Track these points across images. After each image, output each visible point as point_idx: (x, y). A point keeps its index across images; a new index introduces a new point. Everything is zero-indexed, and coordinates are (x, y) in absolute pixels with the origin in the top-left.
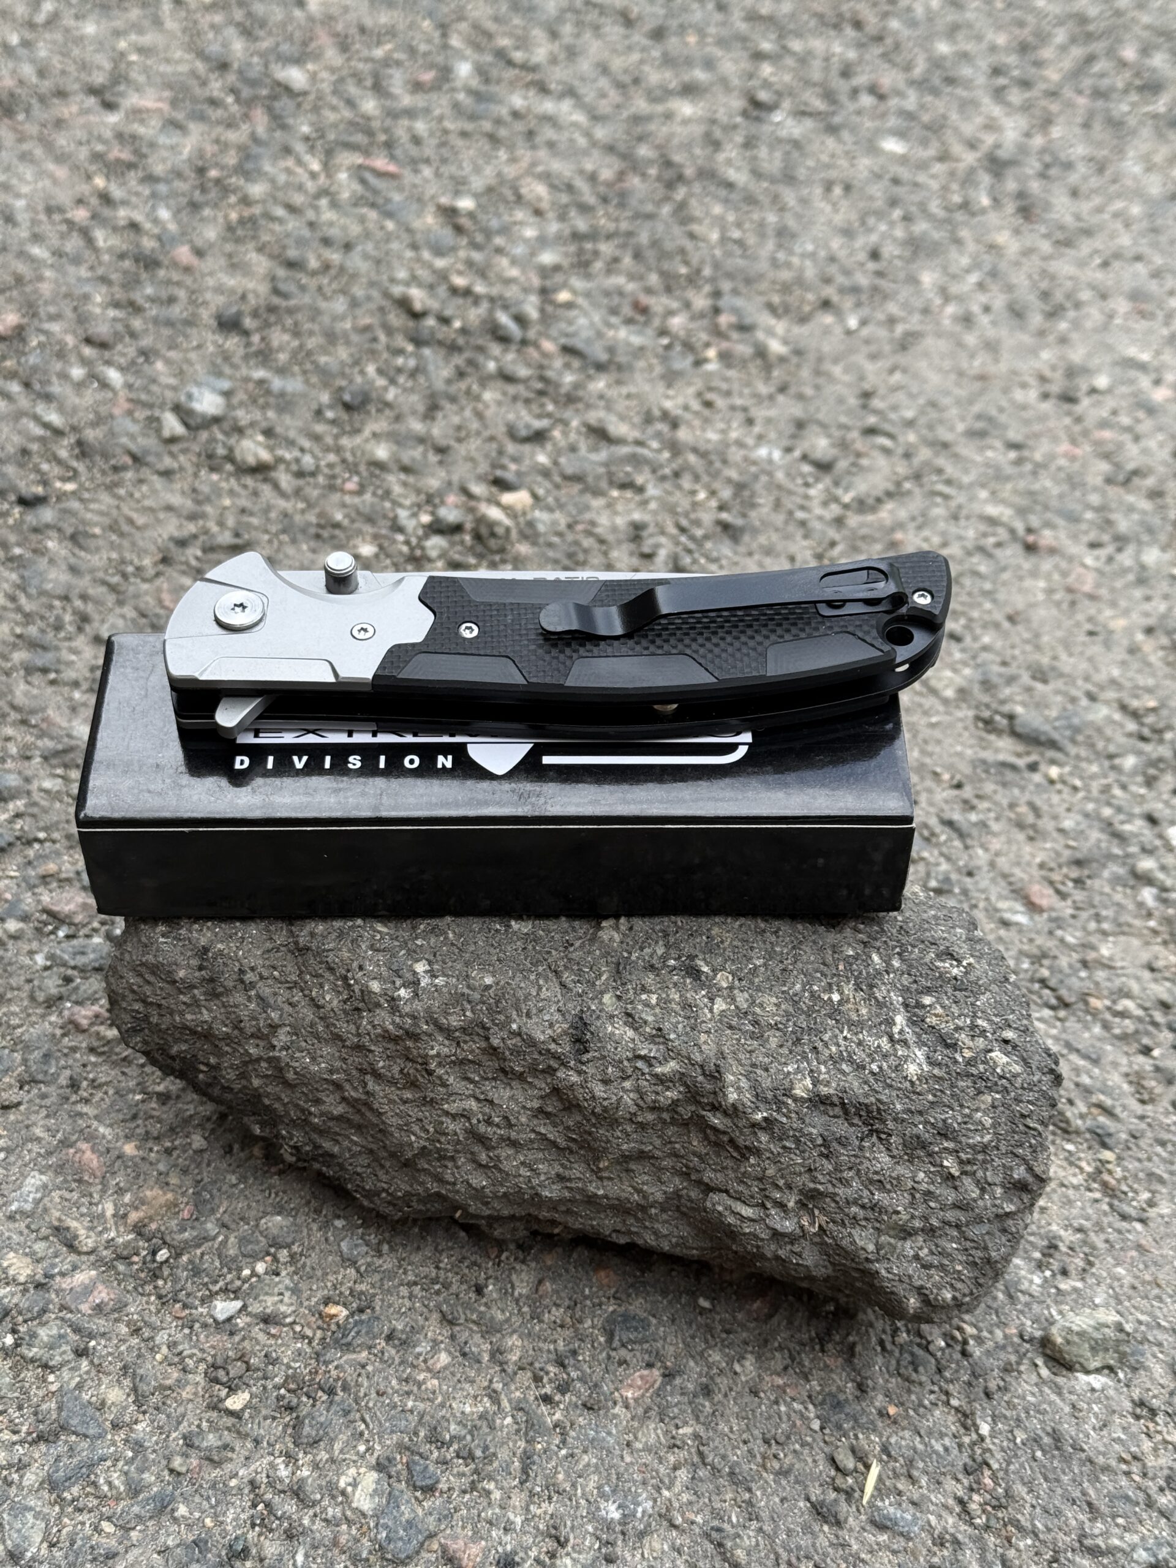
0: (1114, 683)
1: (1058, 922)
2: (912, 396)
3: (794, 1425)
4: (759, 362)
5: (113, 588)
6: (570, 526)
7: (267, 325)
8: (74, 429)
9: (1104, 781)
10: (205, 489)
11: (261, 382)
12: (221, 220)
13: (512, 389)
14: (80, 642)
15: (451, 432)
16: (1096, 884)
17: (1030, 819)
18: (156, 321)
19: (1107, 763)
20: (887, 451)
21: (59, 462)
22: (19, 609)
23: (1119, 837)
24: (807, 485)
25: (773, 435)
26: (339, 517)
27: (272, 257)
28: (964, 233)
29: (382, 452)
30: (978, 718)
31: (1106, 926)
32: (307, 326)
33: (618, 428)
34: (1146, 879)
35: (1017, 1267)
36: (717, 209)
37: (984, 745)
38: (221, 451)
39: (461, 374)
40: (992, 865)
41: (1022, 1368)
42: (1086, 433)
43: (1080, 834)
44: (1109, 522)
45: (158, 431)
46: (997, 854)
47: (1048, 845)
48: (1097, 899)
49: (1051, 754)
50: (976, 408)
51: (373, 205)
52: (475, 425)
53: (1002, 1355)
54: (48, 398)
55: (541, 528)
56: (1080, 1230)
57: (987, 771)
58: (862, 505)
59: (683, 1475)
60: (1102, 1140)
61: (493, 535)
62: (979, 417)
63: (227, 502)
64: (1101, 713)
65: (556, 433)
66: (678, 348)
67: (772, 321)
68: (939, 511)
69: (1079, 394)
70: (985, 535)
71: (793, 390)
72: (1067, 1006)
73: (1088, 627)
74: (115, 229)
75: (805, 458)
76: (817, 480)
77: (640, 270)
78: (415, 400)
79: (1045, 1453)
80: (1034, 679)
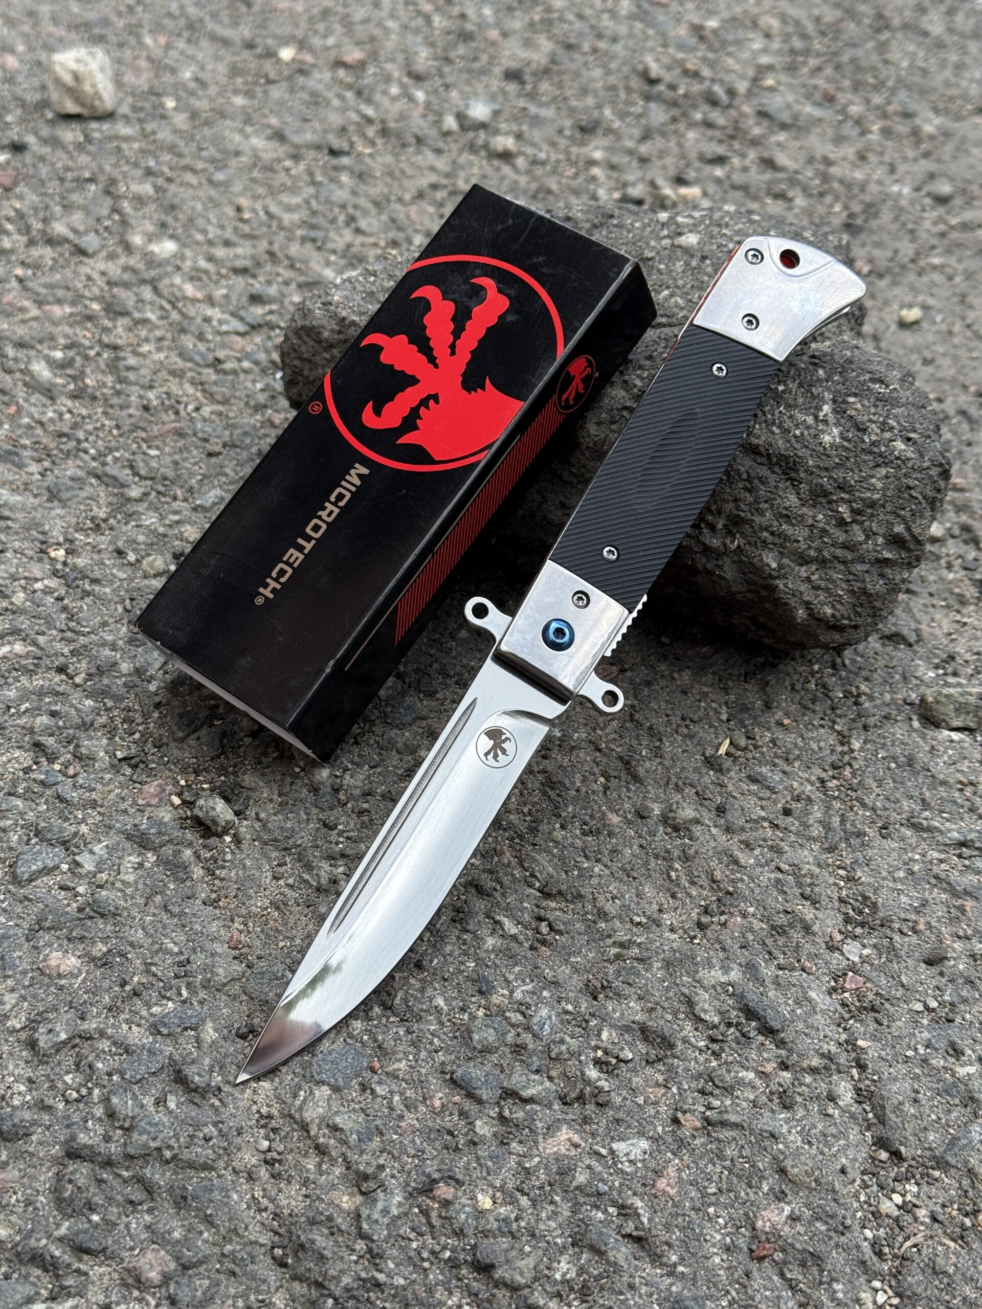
3: (708, 715)
4: (912, 138)
5: (377, 204)
7: (540, 80)
8: (383, 122)
10: (462, 162)
11: (525, 109)
12: (527, 19)
13: (709, 133)
14: (345, 230)
15: (655, 153)
18: (461, 70)
21: (365, 137)
22: (310, 208)
24: (923, 210)
25: (908, 181)
26: (554, 187)
27: (557, 42)
29: (598, 155)
32: (569, 83)
33: (782, 159)
35: (918, 665)
36: (911, 48)
38: (480, 144)
39: (674, 120)
41: (899, 718)
45: (440, 128)
51: (642, 21)
52: (675, 150)
53: (886, 709)
54: (369, 101)
58: (965, 227)
63: (476, 171)
65: (736, 161)
66: (850, 124)
67: (933, 117)
71: (934, 157)
74: (450, 17)
75: (929, 195)
76: (933, 208)
77: (838, 77)
78: (636, 132)
79: (898, 766)
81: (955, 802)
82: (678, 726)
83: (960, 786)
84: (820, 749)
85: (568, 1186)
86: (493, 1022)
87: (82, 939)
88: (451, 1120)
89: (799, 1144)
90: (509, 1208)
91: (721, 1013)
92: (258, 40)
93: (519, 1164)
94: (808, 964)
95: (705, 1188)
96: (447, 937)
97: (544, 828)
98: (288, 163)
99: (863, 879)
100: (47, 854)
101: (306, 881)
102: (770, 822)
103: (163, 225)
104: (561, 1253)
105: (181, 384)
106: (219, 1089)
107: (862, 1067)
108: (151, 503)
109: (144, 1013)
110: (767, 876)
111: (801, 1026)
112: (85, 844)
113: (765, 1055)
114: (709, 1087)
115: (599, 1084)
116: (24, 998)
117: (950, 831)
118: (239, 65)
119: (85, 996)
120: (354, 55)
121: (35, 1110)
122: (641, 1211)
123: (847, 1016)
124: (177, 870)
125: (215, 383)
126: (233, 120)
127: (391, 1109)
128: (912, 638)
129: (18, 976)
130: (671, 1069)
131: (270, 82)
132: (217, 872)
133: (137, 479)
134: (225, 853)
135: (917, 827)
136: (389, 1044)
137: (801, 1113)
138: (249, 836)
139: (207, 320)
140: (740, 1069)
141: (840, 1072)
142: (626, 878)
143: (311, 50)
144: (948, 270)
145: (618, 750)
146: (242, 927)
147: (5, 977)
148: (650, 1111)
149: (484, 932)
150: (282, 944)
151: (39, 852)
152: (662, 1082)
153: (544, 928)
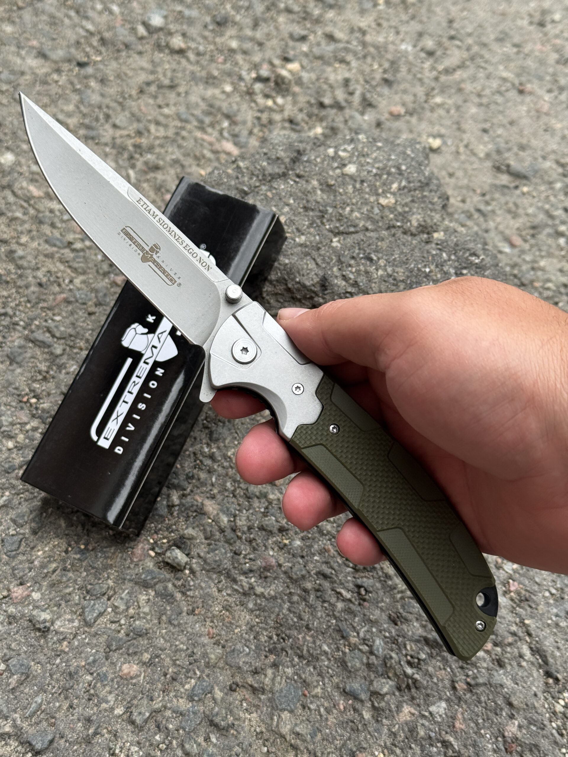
0: (554, 152)
1: (523, 252)
2: (471, 22)
4: (401, 6)
5: (120, 104)
6: (318, 79)
8: (99, 33)
9: (547, 194)
10: (157, 60)
11: (180, 12)
13: (291, 16)
14: (107, 126)
15: (264, 37)
16: (540, 236)
17: (514, 208)
19: (547, 186)
20: (459, 47)
21: (94, 47)
22: (81, 112)
23: (552, 217)
24: (422, 62)
25: (408, 40)
26: (216, 73)
29: (234, 44)
30: (494, 166)
31: (543, 253)
33: (339, 35)
34: (561, 234)
37: (496, 177)
38: (163, 44)
39: (268, 9)
40: (496, 228)
42: (548, 41)
43: (535, 216)
44: (556, 81)
45: (136, 34)
46: (499, 224)
47: (521, 220)
48: (540, 243)
49: (525, 182)
50: (500, 28)
52: (274, 33)
54: (87, 18)
55: (305, 80)
57: (496, 189)
58: (447, 71)
61: (283, 83)
62: (502, 32)
63: (167, 66)
64: (547, 164)
65: (311, 37)
68: (481, 74)
69: (547, 23)
70: (501, 86)
71: (417, 19)
72: (524, 285)
73: (544, 127)
75: (422, 50)
76: (427, 60)
78: (248, 21)
80: (519, 149)
85: (416, 738)
86: (355, 654)
87: (135, 653)
88: (350, 714)
89: (513, 685)
93: (389, 730)
95: (477, 720)
96: (316, 607)
98: (55, 77)
100: (98, 604)
101: (236, 590)
105: (54, 263)
106: (233, 724)
107: (530, 635)
108: (69, 355)
109: (182, 690)
112: (115, 592)
114: (465, 665)
115: (414, 676)
116: (118, 695)
119: (148, 686)
122: (453, 742)
123: (515, 605)
124: (168, 597)
125: (74, 259)
126: (10, 45)
127: (321, 716)
129: (111, 683)
130: (444, 658)
132: (188, 593)
133: (55, 340)
134: (188, 581)
136: (309, 679)
137: (509, 668)
138: (198, 569)
139: (51, 211)
141: (521, 640)
144: (447, 106)
146: (211, 624)
147: (104, 686)
148: (440, 684)
149: (333, 600)
150: (236, 631)
151: (94, 604)
152: (442, 667)
153: (363, 592)
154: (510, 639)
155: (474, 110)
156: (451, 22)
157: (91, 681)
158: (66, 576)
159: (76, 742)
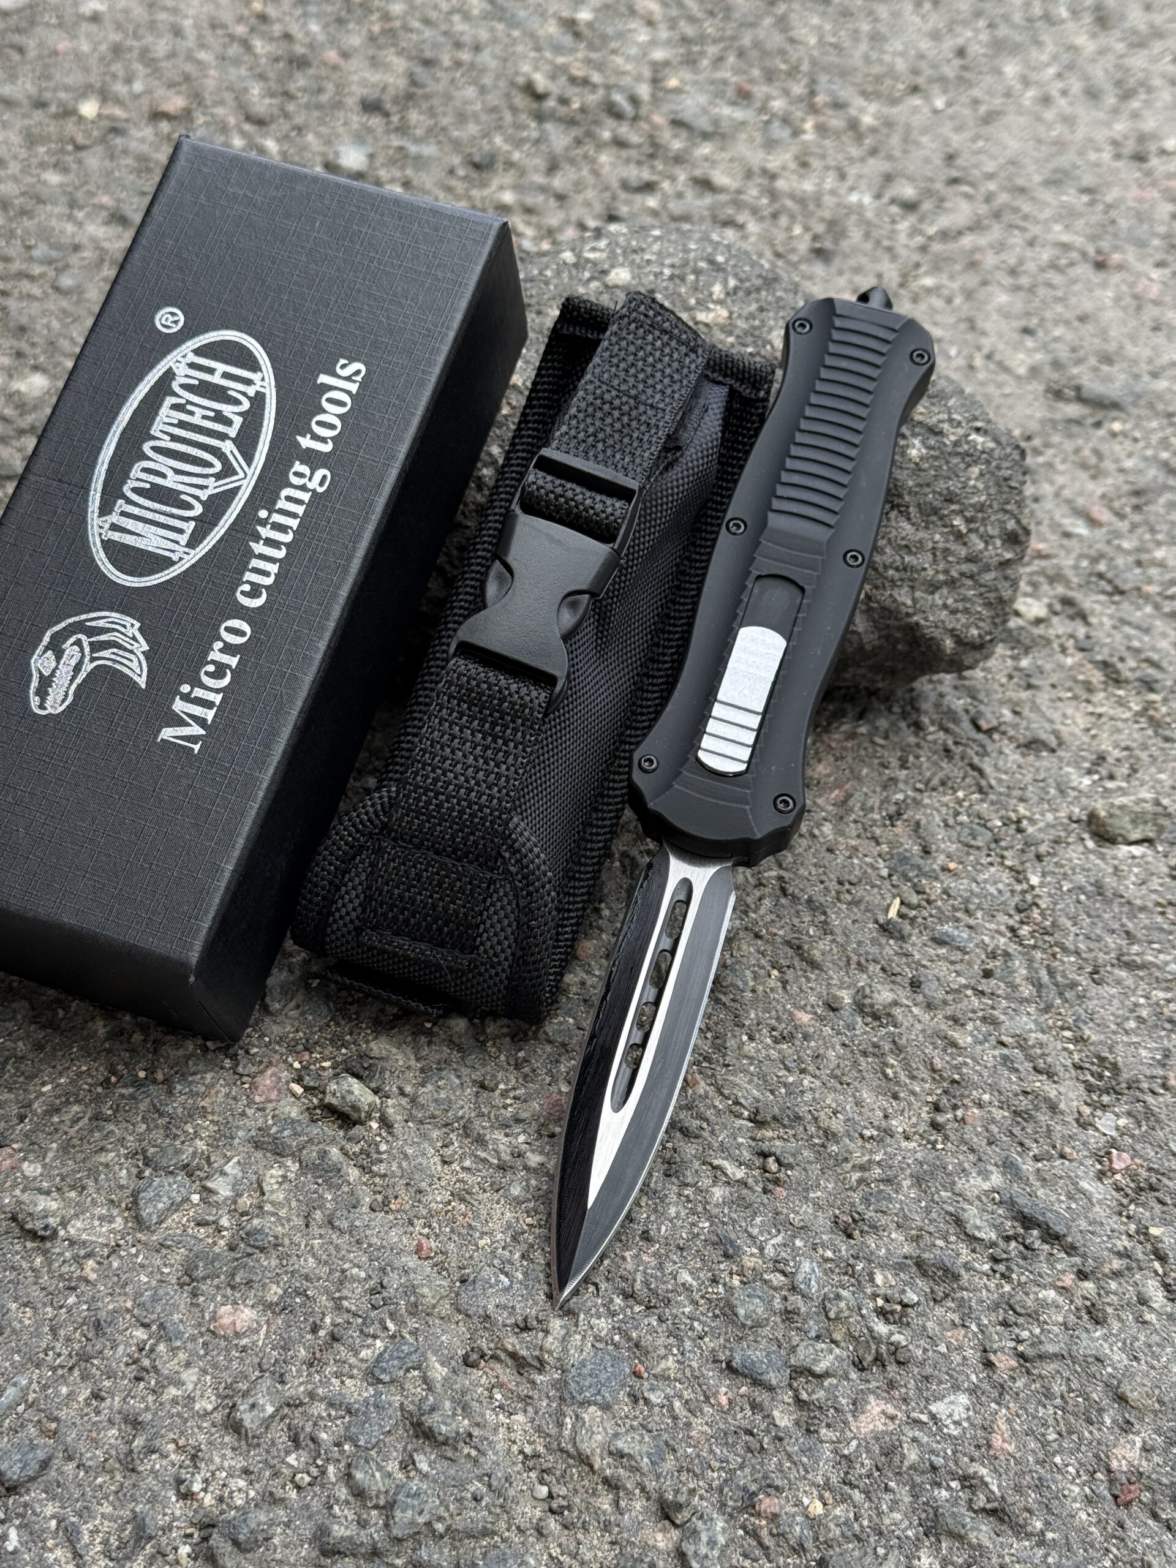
1: (1117, 534)
2: (993, 158)
3: (865, 872)
4: (850, 133)
7: (406, 108)
9: (1161, 435)
11: (401, 149)
12: (364, 33)
13: (624, 153)
15: (570, 187)
16: (1151, 508)
17: (1093, 460)
18: (307, 106)
19: (1165, 421)
20: (968, 197)
24: (894, 222)
25: (864, 187)
27: (410, 58)
28: (1045, 38)
29: (508, 197)
30: (1048, 390)
31: (1160, 537)
32: (441, 109)
33: (720, 178)
35: (1069, 774)
36: (815, 21)
37: (1053, 408)
39: (578, 142)
40: (1057, 495)
41: (1070, 840)
42: (1154, 183)
43: (1140, 472)
44: (1173, 247)
46: (1062, 487)
47: (1110, 481)
48: (1152, 518)
49: (1115, 413)
50: (1051, 166)
51: (500, 20)
52: (591, 180)
53: (1052, 831)
56: (1127, 748)
57: (1054, 428)
58: (945, 235)
59: (767, 903)
60: (1149, 685)
62: (1055, 171)
64: (1162, 384)
65: (666, 185)
66: (778, 123)
67: (865, 104)
69: (1151, 156)
70: (1058, 258)
71: (883, 154)
72: (1122, 593)
73: (1151, 324)
74: (271, 39)
75: (893, 201)
76: (903, 218)
77: (743, 66)
78: (539, 162)
79: (1088, 897)
80: (1100, 361)
81: (1162, 930)
82: (838, 893)
83: (1160, 909)
84: (1000, 892)
85: (900, 1467)
86: (754, 1290)
87: (249, 1283)
88: (744, 1417)
89: (1126, 1362)
90: (844, 1506)
91: (995, 1226)
92: (48, 95)
93: (835, 1451)
94: (1068, 1150)
95: (1043, 1435)
96: (666, 1196)
97: (731, 1043)
99: (1094, 1038)
100: (170, 1185)
101: (484, 1161)
102: (973, 989)
103: (19, 355)
104: (918, 1549)
106: (470, 1435)
107: (1162, 1258)
109: (352, 1360)
110: (991, 1055)
111: (1083, 1224)
112: (209, 1163)
113: (1059, 1267)
114: (1012, 1318)
115: (894, 1338)
116: (205, 1372)
117: (1167, 963)
118: (34, 130)
119: (275, 1353)
120: (175, 103)
121: (266, 1507)
122: (988, 1479)
123: (1125, 1201)
124: (327, 1173)
126: (55, 203)
127: (675, 1418)
128: (1053, 742)
129: (189, 1345)
130: (961, 1303)
131: (79, 148)
132: (375, 1168)
134: (377, 1145)
135: (1130, 966)
136: (647, 1340)
137: (1116, 1326)
138: (399, 1118)
140: (1036, 1289)
141: (1141, 1269)
142: (839, 1087)
143: (118, 101)
144: (946, 292)
145: (781, 933)
146: (426, 1230)
147: (174, 1350)
148: (957, 1358)
149: (705, 1182)
150: (481, 1243)
151: (161, 1186)
152: (957, 1321)
153: (772, 1165)
154: (1117, 1264)
155: (1003, 298)
156: (950, 158)
157: (145, 1342)
158: (99, 1129)
159: (103, 1468)
